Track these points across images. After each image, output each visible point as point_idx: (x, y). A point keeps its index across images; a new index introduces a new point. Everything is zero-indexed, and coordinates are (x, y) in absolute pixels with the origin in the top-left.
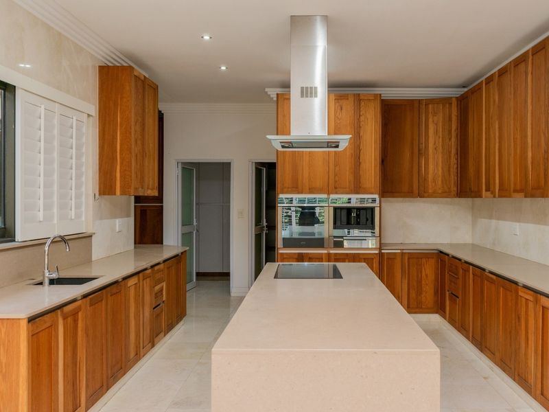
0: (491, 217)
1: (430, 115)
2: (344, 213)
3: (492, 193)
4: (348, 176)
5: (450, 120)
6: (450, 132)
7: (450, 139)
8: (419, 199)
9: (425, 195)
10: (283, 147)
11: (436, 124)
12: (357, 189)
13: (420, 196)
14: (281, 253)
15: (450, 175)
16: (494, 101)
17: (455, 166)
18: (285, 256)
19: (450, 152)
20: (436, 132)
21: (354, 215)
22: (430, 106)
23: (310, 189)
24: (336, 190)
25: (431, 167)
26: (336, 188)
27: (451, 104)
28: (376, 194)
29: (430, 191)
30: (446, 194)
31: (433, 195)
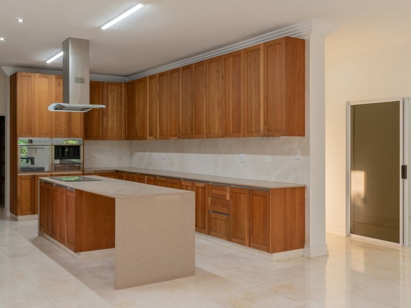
0: (145, 151)
1: (109, 92)
2: (60, 150)
3: (155, 137)
4: (64, 126)
5: (121, 95)
6: (121, 102)
7: (121, 106)
8: (103, 141)
9: (107, 138)
10: (56, 109)
11: (113, 97)
12: (70, 135)
13: (103, 139)
14: (20, 176)
15: (121, 127)
16: (156, 89)
17: (124, 122)
18: (23, 178)
19: (121, 114)
20: (113, 102)
21: (67, 150)
22: (109, 86)
23: (39, 134)
24: (57, 134)
25: (110, 122)
26: (56, 134)
27: (121, 86)
28: (81, 137)
29: (109, 136)
30: (119, 138)
31: (112, 139)
